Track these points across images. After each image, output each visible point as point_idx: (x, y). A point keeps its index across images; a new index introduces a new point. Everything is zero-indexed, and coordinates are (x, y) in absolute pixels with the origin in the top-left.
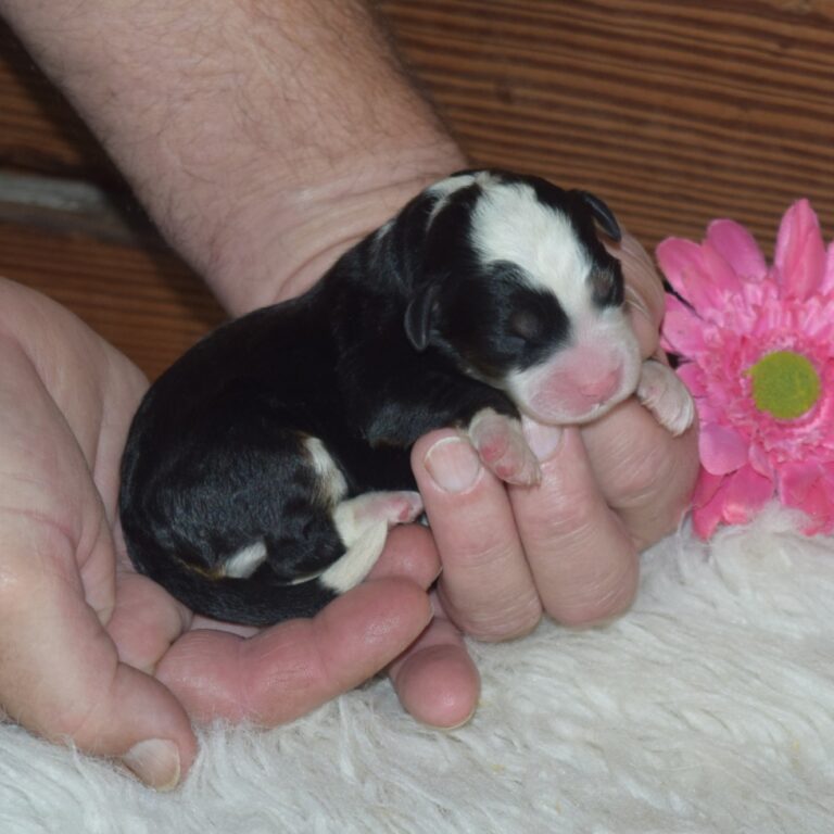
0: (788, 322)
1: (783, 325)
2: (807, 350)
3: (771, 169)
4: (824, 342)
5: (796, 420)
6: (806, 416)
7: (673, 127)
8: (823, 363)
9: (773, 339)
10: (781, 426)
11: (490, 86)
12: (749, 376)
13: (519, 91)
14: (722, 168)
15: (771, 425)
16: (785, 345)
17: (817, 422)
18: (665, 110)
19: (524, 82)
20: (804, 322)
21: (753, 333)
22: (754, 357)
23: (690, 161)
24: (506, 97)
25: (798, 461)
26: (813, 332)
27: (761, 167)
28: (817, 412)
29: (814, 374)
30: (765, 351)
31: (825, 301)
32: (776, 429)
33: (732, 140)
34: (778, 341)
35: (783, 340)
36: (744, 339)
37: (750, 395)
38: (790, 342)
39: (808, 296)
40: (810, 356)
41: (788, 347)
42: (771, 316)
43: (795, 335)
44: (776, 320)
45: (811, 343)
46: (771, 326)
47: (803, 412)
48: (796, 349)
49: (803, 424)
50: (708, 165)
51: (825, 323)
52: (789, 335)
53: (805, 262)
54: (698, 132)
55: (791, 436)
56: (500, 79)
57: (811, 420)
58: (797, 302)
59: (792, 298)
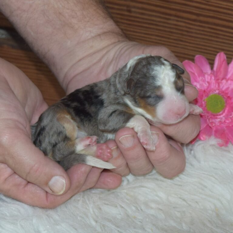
0: (217, 86)
1: (215, 87)
2: (222, 94)
3: (206, 33)
4: (227, 92)
5: (218, 114)
6: (221, 113)
7: (178, 21)
8: (226, 98)
9: (212, 91)
10: (214, 115)
11: (125, 8)
12: (205, 101)
13: (133, 10)
14: (192, 32)
15: (211, 115)
16: (216, 92)
17: (224, 114)
18: (176, 16)
19: (134, 7)
20: (221, 86)
21: (207, 89)
22: (207, 96)
23: (182, 30)
24: (129, 11)
25: (218, 126)
26: (224, 89)
27: (202, 32)
28: (224, 111)
29: (223, 101)
30: (210, 94)
31: (227, 80)
32: (213, 116)
33: (195, 25)
34: (214, 91)
35: (215, 91)
36: (204, 91)
37: (205, 106)
38: (217, 92)
39: (223, 79)
40: (223, 96)
41: (217, 93)
42: (212, 84)
43: (219, 90)
44: (214, 86)
45: (223, 92)
46: (212, 87)
47: (220, 112)
48: (219, 94)
49: (220, 115)
50: (187, 32)
51: (227, 86)
52: (217, 89)
53: (222, 70)
54: (185, 22)
55: (217, 118)
56: (128, 6)
57: (222, 114)
58: (220, 81)
59: (218, 80)
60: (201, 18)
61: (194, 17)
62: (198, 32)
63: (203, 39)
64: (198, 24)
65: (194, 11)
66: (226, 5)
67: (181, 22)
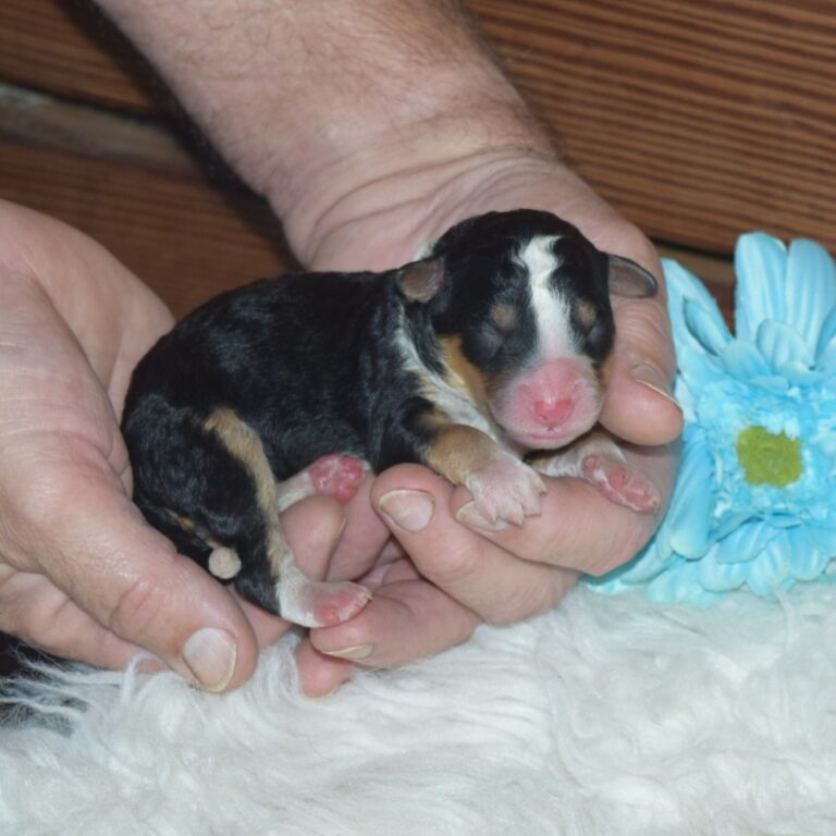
60: (599, 54)
61: (575, 49)
62: (591, 99)
63: (606, 122)
64: (589, 71)
65: (574, 30)
66: (677, 12)
67: (534, 63)
